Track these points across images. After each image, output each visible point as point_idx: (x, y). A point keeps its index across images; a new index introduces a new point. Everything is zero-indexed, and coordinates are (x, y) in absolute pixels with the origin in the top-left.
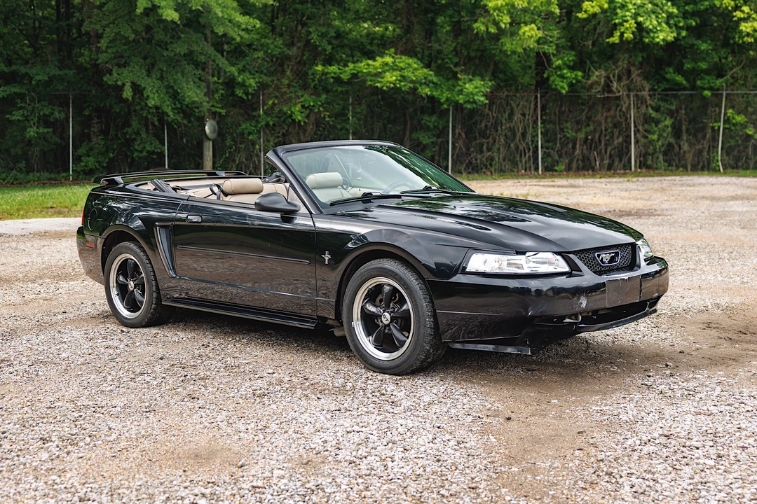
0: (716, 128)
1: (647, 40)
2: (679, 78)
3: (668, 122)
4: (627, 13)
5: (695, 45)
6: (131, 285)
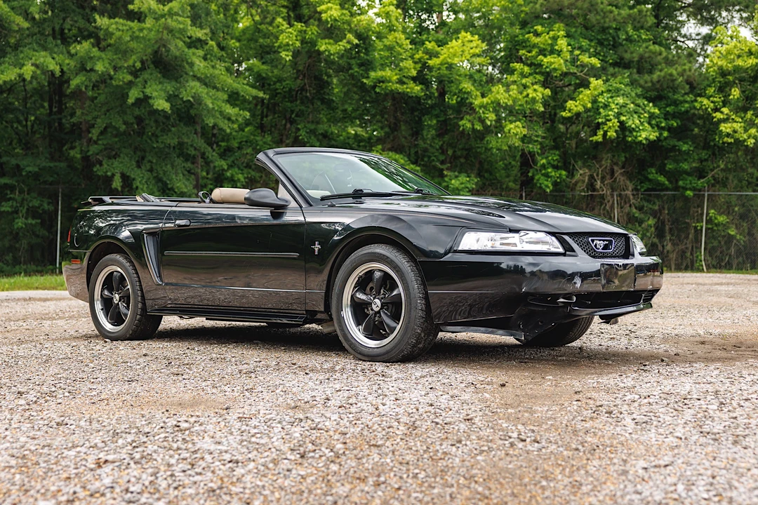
0: (699, 228)
1: (630, 139)
2: (662, 179)
3: (651, 222)
4: (610, 113)
5: (676, 146)
6: (116, 298)
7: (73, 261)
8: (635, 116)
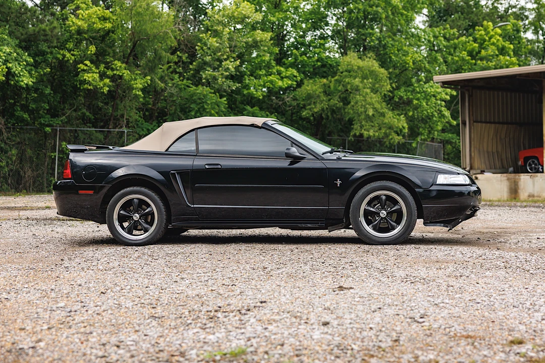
0: (53, 157)
1: (12, 83)
5: (40, 89)
6: (136, 217)
7: (81, 192)
8: (16, 63)
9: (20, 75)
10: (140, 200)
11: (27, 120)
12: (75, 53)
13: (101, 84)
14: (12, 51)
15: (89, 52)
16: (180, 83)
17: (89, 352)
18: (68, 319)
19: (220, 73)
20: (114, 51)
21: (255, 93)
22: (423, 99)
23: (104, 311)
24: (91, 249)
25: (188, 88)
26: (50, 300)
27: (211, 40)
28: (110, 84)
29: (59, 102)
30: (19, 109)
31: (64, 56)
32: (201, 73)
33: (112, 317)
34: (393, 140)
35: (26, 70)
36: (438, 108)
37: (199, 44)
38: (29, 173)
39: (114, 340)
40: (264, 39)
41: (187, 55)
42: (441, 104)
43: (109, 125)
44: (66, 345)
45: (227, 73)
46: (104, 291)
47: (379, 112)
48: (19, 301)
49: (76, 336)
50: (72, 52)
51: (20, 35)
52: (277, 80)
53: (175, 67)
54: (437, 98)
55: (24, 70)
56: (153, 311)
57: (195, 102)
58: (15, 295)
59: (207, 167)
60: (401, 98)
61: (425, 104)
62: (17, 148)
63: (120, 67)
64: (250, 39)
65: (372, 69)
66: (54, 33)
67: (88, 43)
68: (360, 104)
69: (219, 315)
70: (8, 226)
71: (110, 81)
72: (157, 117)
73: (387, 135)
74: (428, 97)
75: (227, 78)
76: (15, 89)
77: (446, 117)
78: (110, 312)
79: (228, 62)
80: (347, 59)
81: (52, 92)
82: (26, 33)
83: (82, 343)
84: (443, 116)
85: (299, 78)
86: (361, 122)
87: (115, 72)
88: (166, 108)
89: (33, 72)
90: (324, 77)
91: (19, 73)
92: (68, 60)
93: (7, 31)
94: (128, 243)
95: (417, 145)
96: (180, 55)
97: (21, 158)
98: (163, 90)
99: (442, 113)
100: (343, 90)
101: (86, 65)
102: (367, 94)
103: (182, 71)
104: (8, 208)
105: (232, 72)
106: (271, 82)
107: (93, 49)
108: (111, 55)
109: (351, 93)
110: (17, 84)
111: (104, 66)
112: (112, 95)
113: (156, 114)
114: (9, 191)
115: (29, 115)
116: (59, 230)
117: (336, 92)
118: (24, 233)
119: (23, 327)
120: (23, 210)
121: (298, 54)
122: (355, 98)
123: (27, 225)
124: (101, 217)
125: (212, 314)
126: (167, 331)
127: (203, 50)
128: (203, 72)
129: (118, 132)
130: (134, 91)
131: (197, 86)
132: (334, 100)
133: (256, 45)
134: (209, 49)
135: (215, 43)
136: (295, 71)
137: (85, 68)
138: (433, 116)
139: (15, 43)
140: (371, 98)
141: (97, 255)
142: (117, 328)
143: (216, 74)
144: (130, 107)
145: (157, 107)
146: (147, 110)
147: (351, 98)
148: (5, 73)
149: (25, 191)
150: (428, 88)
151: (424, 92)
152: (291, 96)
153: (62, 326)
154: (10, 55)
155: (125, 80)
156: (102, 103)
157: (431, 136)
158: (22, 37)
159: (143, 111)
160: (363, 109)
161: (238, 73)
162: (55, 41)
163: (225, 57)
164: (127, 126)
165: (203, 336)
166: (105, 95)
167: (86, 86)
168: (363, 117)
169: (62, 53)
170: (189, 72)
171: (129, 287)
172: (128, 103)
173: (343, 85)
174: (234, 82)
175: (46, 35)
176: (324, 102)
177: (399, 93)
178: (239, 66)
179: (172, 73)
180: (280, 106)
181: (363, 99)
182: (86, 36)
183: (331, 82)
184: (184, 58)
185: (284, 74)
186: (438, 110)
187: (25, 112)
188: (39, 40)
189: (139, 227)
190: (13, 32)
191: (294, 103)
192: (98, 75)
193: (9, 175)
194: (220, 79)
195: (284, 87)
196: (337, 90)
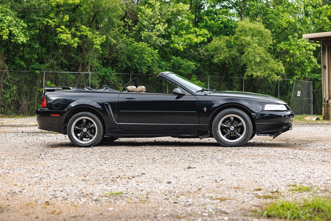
0: (41, 91)
1: (13, 41)
4: (4, 25)
5: (31, 45)
6: (85, 130)
7: (52, 115)
8: (16, 27)
9: (18, 36)
10: (87, 120)
11: (23, 66)
12: (55, 20)
13: (73, 42)
14: (13, 19)
15: (65, 20)
16: (127, 40)
17: (47, 193)
18: (40, 181)
19: (154, 33)
20: (81, 19)
21: (178, 47)
22: (297, 50)
23: (59, 178)
24: (58, 149)
25: (132, 44)
26: (31, 173)
27: (147, 10)
28: (79, 41)
29: (45, 53)
30: (18, 59)
31: (48, 22)
32: (141, 33)
33: (62, 180)
34: (274, 79)
35: (22, 33)
36: (308, 56)
37: (140, 13)
38: (25, 102)
39: (61, 189)
40: (184, 9)
41: (131, 20)
42: (310, 53)
43: (78, 69)
44: (37, 191)
45: (159, 33)
46: (60, 169)
47: (265, 60)
48: (15, 174)
49: (42, 188)
50: (53, 20)
51: (18, 9)
52: (193, 38)
53: (124, 29)
54: (307, 49)
55: (21, 32)
56: (84, 178)
57: (136, 53)
58: (13, 171)
59: (127, 100)
60: (281, 49)
61: (298, 53)
62: (17, 85)
63: (85, 29)
64: (175, 9)
65: (259, 30)
66: (41, 7)
67: (64, 13)
68: (251, 54)
69: (118, 179)
70: (10, 136)
71: (78, 39)
72: (112, 64)
73: (269, 75)
74: (300, 48)
75: (159, 36)
76: (15, 45)
77: (314, 63)
78: (62, 178)
79: (159, 25)
80: (243, 23)
81: (40, 47)
82: (22, 7)
83: (45, 190)
84: (312, 62)
85: (209, 36)
86: (252, 67)
87: (82, 33)
88: (118, 57)
89: (27, 33)
90: (227, 35)
91: (17, 35)
92: (51, 25)
93: (10, 6)
94: (80, 146)
95: (293, 82)
96: (127, 21)
97: (19, 92)
98: (115, 45)
99: (311, 60)
100: (240, 44)
101: (62, 29)
102: (255, 47)
103: (128, 31)
104: (11, 126)
105: (162, 32)
106: (190, 39)
107: (67, 17)
108: (79, 22)
109: (245, 46)
110: (16, 42)
111: (74, 29)
112: (80, 49)
113: (111, 62)
114: (12, 115)
115: (25, 63)
116: (42, 138)
117: (235, 45)
118: (19, 140)
119: (16, 184)
120: (20, 127)
121: (207, 19)
122: (248, 50)
123: (21, 136)
124: (64, 130)
125: (114, 179)
126: (88, 186)
127: (142, 17)
128: (142, 32)
129: (85, 74)
130: (95, 46)
131: (139, 42)
132: (233, 51)
133: (179, 13)
134: (146, 16)
135: (151, 12)
136: (207, 31)
137: (61, 30)
138: (305, 62)
139: (15, 14)
140: (259, 50)
141: (61, 152)
142: (64, 184)
143: (151, 34)
144: (92, 57)
145: (111, 56)
146: (105, 59)
147: (245, 50)
148: (8, 34)
149: (22, 115)
150: (300, 42)
151: (297, 45)
152: (204, 49)
153: (36, 184)
154: (11, 22)
155: (89, 38)
156: (74, 54)
157: (303, 76)
158: (20, 10)
159: (102, 59)
160: (253, 58)
161: (167, 33)
162: (42, 13)
163: (158, 22)
164: (91, 70)
165: (105, 188)
166: (75, 49)
167: (62, 43)
168: (253, 63)
169: (46, 20)
170: (133, 32)
171: (75, 168)
172: (91, 54)
173: (240, 41)
174: (164, 39)
175: (35, 8)
176: (227, 53)
177: (280, 45)
178: (167, 28)
179: (121, 33)
180: (196, 55)
181: (253, 50)
182: (62, 9)
183: (232, 39)
184: (130, 23)
185: (198, 33)
186: (309, 58)
187: (22, 61)
188: (31, 12)
189: (87, 136)
190: (13, 7)
191: (206, 54)
192: (70, 35)
193: (12, 103)
194: (154, 37)
195: (198, 42)
196: (236, 44)
